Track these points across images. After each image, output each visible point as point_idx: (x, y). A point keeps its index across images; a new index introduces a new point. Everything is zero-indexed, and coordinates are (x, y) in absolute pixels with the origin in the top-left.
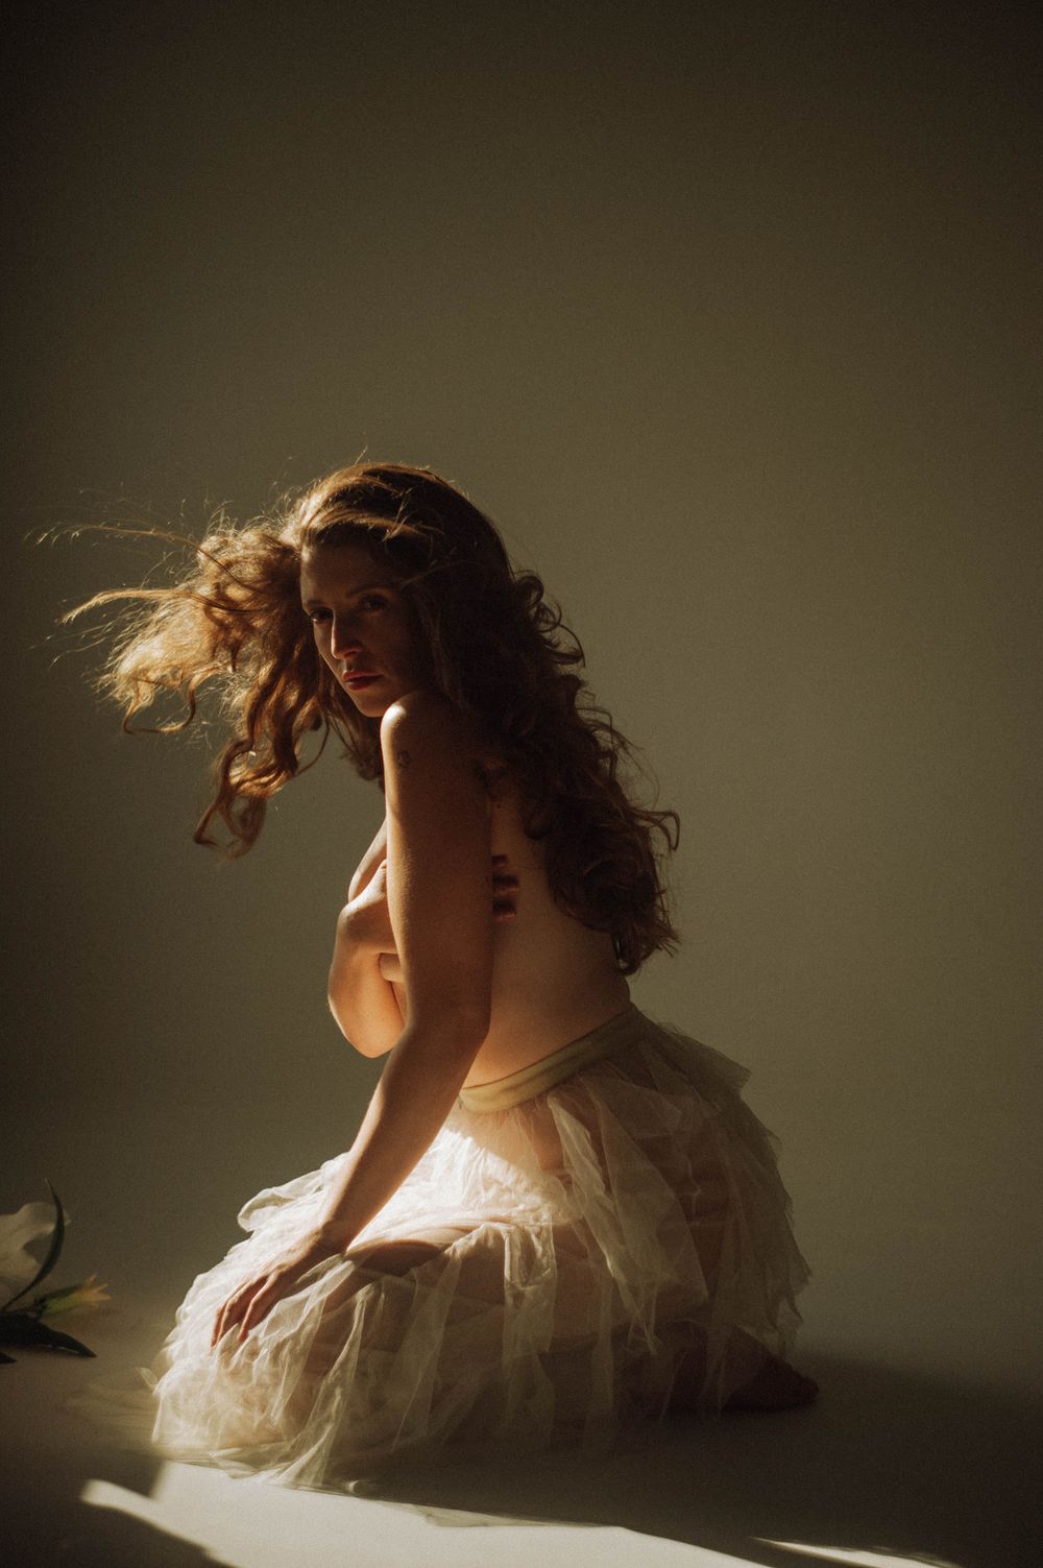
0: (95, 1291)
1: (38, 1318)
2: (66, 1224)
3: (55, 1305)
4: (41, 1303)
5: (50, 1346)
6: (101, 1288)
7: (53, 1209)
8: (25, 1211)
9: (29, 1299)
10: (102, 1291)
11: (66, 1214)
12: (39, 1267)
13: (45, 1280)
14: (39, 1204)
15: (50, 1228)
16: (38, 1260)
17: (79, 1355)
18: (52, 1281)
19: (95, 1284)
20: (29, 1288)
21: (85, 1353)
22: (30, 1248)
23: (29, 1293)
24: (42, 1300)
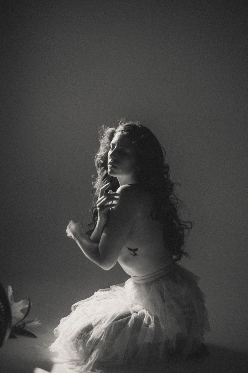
0: (37, 322)
1: (23, 328)
2: (31, 305)
3: (28, 325)
4: (24, 324)
5: (26, 335)
6: (39, 321)
7: (28, 301)
8: (21, 302)
9: (21, 323)
10: (39, 322)
11: (31, 303)
12: (24, 315)
13: (26, 318)
14: (25, 300)
15: (27, 306)
16: (24, 314)
17: (33, 337)
18: (27, 319)
19: (37, 320)
20: (21, 321)
21: (35, 337)
22: (22, 311)
23: (21, 322)
24: (25, 323)
